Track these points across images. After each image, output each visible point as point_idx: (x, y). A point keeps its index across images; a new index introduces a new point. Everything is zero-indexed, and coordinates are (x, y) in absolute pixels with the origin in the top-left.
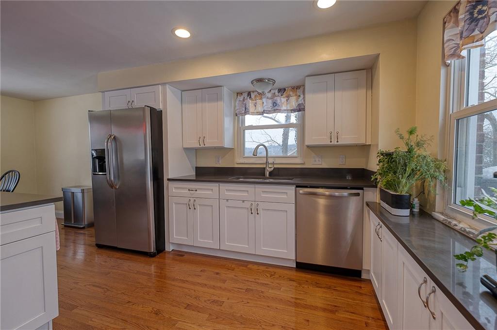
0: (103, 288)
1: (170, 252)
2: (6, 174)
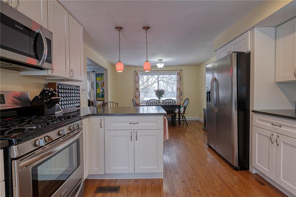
0: (194, 172)
1: (252, 174)
2: (186, 100)
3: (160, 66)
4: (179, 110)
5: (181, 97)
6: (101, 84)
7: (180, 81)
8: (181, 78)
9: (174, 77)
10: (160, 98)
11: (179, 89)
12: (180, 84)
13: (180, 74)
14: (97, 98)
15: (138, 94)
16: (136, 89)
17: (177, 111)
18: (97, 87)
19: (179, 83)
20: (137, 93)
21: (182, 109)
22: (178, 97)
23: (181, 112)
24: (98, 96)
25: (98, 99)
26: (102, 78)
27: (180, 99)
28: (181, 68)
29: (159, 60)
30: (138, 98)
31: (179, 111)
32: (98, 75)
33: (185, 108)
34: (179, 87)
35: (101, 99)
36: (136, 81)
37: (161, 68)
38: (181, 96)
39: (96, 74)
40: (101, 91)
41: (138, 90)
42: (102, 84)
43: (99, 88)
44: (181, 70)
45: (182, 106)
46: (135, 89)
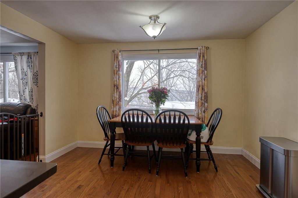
2: (215, 111)
3: (153, 31)
4: (198, 134)
5: (206, 104)
7: (203, 71)
8: (206, 64)
9: (193, 62)
10: (158, 106)
11: (201, 88)
12: (203, 77)
13: (203, 56)
15: (118, 97)
16: (115, 86)
17: (193, 137)
19: (201, 75)
20: (115, 93)
21: (205, 133)
22: (200, 104)
23: (202, 140)
27: (203, 109)
28: (207, 43)
29: (150, 18)
30: (116, 105)
31: (197, 138)
33: (213, 129)
34: (201, 83)
36: (114, 71)
37: (154, 37)
38: (207, 101)
41: (117, 88)
44: (207, 48)
45: (207, 126)
46: (113, 86)
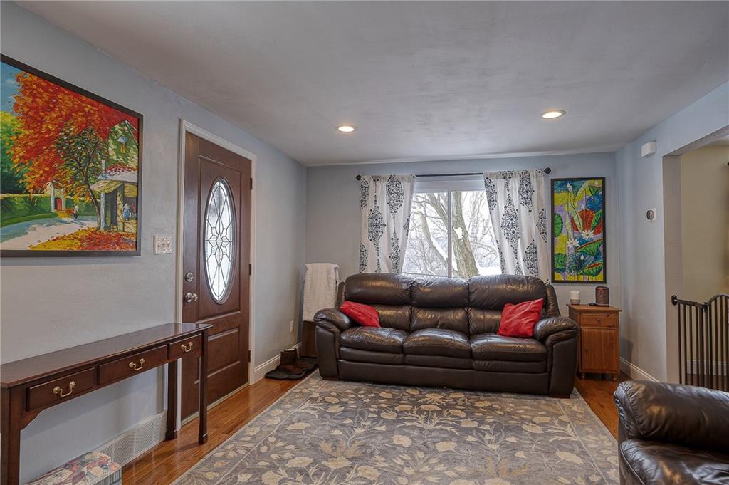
6: (572, 220)
14: (556, 273)
18: (556, 232)
24: (559, 267)
25: (559, 276)
26: (576, 194)
32: (561, 186)
35: (572, 279)
39: (553, 181)
40: (571, 246)
42: (575, 218)
43: (563, 234)
